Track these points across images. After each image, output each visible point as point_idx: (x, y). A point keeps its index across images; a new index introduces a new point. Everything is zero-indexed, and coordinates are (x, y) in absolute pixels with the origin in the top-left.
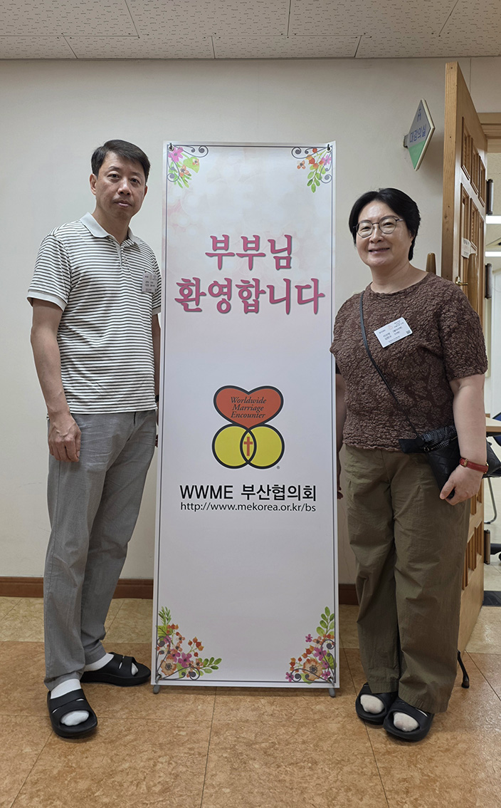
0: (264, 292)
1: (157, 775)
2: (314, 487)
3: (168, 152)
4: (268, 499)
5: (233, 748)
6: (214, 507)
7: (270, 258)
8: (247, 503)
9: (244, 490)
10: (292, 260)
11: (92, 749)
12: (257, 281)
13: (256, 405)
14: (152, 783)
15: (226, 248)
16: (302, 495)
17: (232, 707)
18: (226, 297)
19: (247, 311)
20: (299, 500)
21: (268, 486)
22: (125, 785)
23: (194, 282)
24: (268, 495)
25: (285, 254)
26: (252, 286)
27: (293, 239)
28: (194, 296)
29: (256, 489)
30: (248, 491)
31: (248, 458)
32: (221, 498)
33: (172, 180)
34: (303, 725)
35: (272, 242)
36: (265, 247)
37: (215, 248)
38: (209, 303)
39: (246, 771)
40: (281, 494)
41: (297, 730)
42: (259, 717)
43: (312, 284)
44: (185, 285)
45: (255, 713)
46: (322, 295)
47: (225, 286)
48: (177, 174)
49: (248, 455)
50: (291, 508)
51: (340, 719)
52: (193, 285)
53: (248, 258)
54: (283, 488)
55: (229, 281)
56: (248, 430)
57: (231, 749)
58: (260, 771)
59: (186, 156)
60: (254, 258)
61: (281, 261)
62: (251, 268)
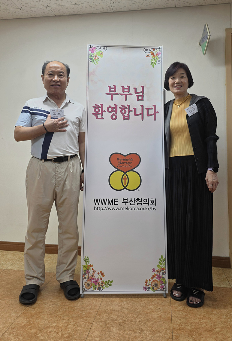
0: (132, 111)
1: (68, 330)
2: (155, 199)
3: (89, 49)
4: (134, 205)
5: (105, 321)
6: (110, 209)
7: (134, 95)
8: (125, 207)
9: (123, 201)
10: (144, 97)
11: (42, 317)
12: (129, 106)
13: (128, 161)
14: (64, 333)
15: (115, 91)
16: (150, 203)
17: (109, 304)
18: (115, 113)
19: (124, 119)
20: (149, 205)
21: (134, 199)
22: (52, 333)
23: (101, 106)
24: (134, 203)
25: (141, 94)
26: (126, 108)
27: (144, 88)
28: (100, 112)
29: (129, 200)
30: (125, 201)
31: (125, 186)
32: (113, 204)
33: (91, 61)
34: (141, 314)
35: (135, 89)
36: (132, 91)
37: (110, 91)
38: (107, 115)
39: (108, 331)
40: (140, 202)
41: (138, 316)
42: (121, 309)
43: (153, 107)
44: (96, 107)
45: (119, 307)
46: (158, 112)
47: (114, 108)
48: (93, 58)
49: (125, 184)
50: (145, 209)
51: (160, 313)
52: (100, 107)
53: (124, 96)
54: (141, 200)
55: (116, 106)
56: (125, 173)
57: (104, 321)
58: (115, 332)
59: (97, 51)
60: (127, 96)
61: (139, 97)
62: (126, 100)
